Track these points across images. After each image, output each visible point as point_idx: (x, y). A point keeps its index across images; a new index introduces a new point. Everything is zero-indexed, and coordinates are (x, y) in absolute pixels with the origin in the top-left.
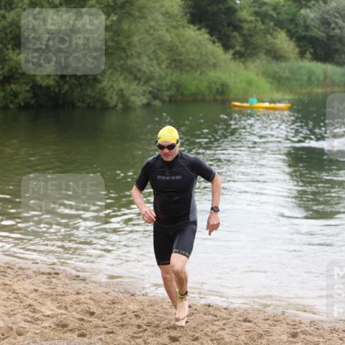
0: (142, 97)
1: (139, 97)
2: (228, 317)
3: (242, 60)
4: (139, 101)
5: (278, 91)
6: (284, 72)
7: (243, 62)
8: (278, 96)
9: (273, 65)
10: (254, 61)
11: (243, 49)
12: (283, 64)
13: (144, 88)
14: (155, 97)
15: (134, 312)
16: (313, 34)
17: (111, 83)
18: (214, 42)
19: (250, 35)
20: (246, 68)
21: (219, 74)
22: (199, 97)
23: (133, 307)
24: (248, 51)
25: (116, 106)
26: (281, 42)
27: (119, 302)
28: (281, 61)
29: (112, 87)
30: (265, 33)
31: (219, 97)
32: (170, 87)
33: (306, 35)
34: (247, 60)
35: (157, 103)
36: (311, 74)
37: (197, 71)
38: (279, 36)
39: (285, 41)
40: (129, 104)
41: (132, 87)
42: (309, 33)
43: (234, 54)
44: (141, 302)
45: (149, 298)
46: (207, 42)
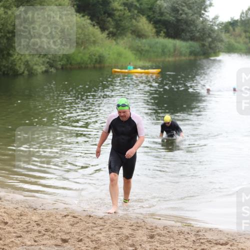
0: (42, 66)
1: (40, 66)
2: (103, 224)
3: (114, 38)
4: (40, 69)
5: (140, 60)
6: (145, 46)
7: (115, 40)
8: (141, 63)
9: (137, 41)
10: (123, 39)
11: (115, 30)
12: (144, 41)
13: (43, 59)
14: (51, 66)
15: (36, 222)
16: (166, 19)
17: (20, 56)
18: (94, 26)
19: (120, 20)
20: (117, 44)
21: (97, 48)
22: (83, 65)
23: (35, 218)
24: (119, 32)
25: (23, 73)
26: (143, 25)
27: (26, 215)
28: (143, 39)
29: (20, 59)
30: (131, 18)
31: (97, 65)
32: (63, 58)
33: (161, 19)
34: (118, 38)
35: (53, 70)
36: (164, 47)
37: (82, 46)
38: (141, 20)
39: (146, 24)
40: (33, 71)
41: (35, 59)
42: (163, 18)
43: (108, 34)
44: (41, 214)
45: (46, 212)
46: (89, 25)
